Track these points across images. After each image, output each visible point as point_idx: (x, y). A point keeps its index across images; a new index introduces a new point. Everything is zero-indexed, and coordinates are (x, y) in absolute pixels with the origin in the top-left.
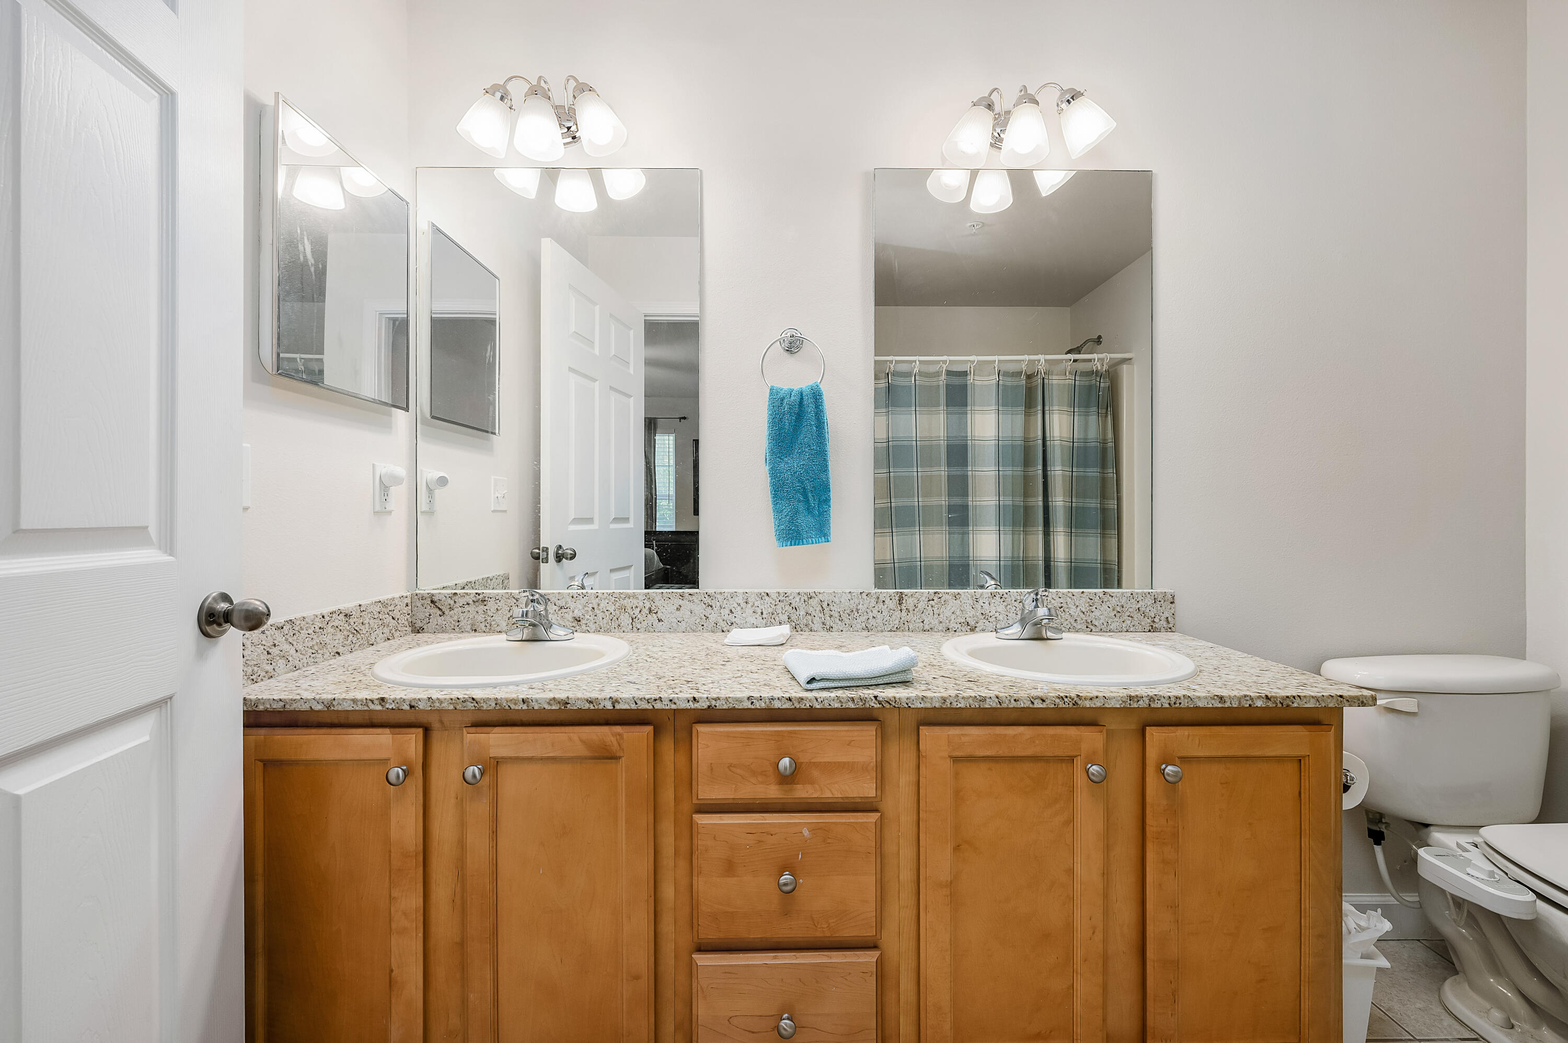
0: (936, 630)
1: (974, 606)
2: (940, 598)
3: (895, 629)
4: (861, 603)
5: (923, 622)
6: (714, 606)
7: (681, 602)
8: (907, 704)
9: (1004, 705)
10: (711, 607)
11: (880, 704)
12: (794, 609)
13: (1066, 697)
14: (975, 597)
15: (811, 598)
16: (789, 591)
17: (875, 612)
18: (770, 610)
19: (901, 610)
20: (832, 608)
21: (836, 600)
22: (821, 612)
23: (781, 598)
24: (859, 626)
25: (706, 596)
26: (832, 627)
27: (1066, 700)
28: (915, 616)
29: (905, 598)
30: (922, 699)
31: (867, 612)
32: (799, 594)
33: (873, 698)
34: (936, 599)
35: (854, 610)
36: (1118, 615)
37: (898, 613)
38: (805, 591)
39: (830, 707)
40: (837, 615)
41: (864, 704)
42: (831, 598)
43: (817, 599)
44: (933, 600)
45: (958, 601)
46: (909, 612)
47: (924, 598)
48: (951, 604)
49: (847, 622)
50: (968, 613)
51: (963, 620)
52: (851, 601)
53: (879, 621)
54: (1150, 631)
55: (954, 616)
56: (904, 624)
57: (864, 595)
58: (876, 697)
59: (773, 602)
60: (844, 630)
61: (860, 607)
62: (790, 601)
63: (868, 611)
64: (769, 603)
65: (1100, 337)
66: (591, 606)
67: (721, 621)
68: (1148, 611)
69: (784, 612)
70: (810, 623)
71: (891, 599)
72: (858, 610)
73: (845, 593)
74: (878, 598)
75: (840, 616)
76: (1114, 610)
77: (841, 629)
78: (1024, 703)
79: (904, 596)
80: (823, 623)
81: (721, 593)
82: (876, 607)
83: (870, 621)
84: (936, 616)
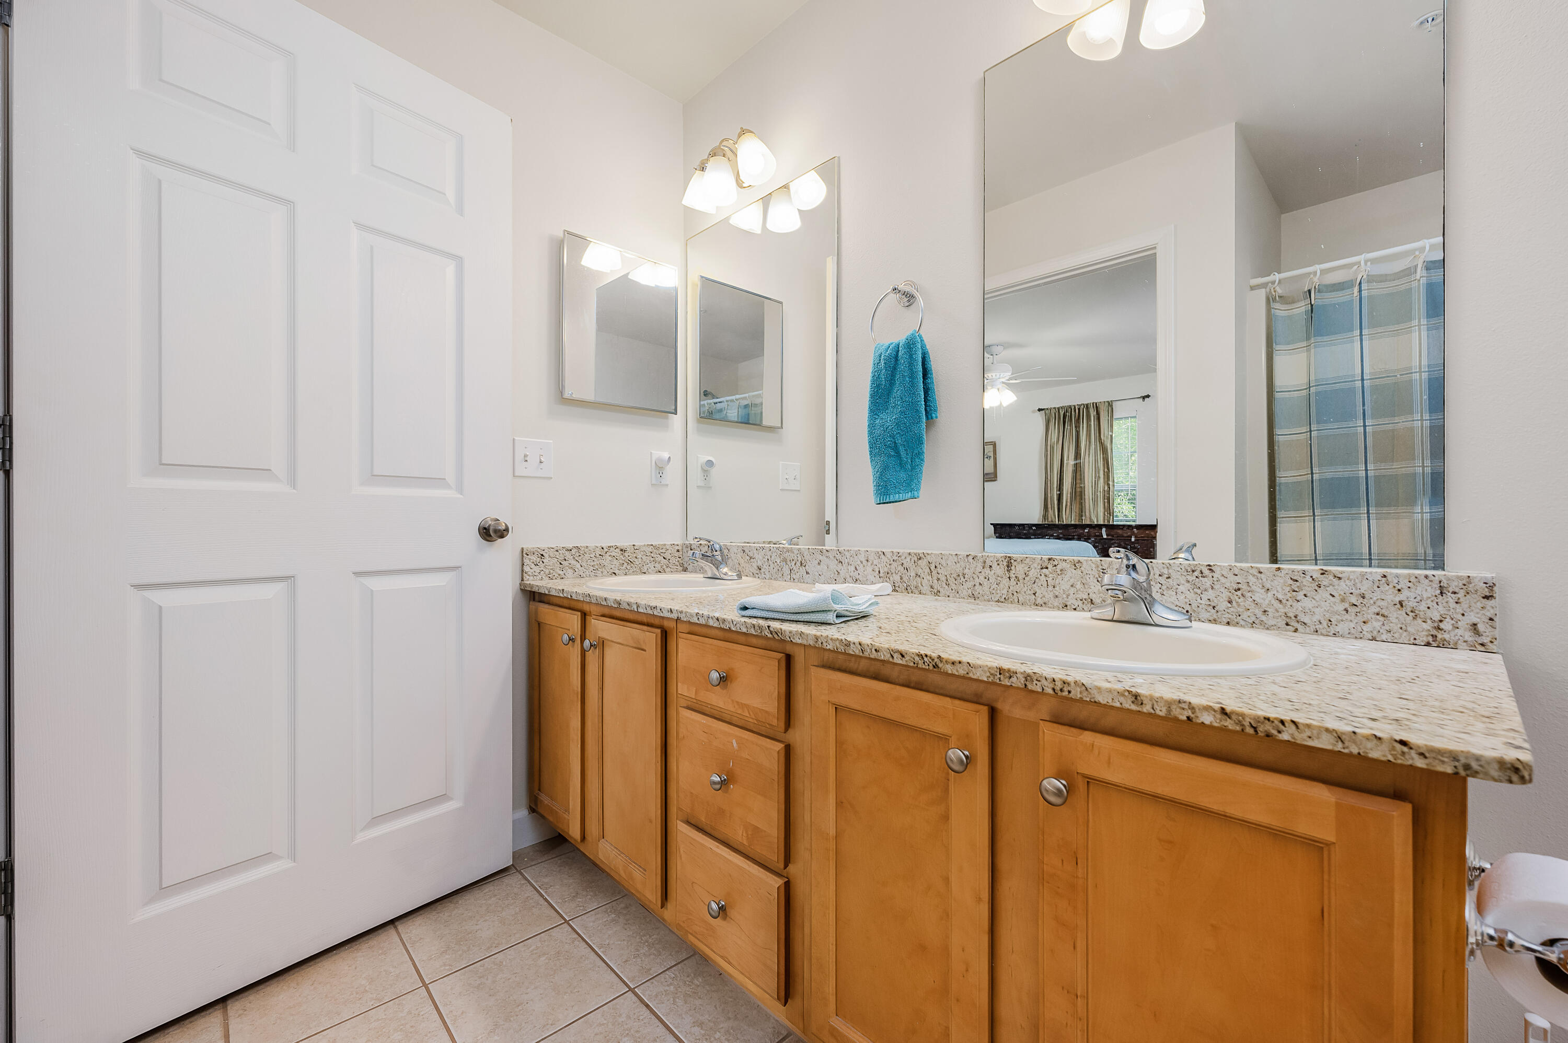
0: (1050, 605)
1: (1099, 579)
2: (1055, 566)
3: (1003, 600)
4: (968, 567)
5: (1034, 594)
6: (843, 563)
7: (821, 558)
8: (790, 638)
9: (866, 654)
10: (842, 563)
11: (771, 634)
12: (906, 570)
13: (926, 656)
14: (1101, 567)
15: (920, 559)
16: (901, 551)
17: (982, 578)
18: (886, 569)
19: (1009, 578)
20: (940, 571)
21: (943, 562)
22: (929, 575)
23: (895, 558)
24: (965, 593)
25: (838, 553)
26: (939, 592)
27: (926, 659)
28: (1026, 586)
29: (1014, 564)
30: (801, 635)
31: (973, 577)
32: (910, 554)
33: (767, 628)
34: (1050, 566)
35: (961, 574)
36: (1352, 610)
37: (1005, 581)
38: (915, 551)
39: (740, 631)
40: (944, 579)
41: (761, 632)
42: (939, 560)
43: (925, 560)
44: (1047, 568)
45: (1079, 572)
46: (1019, 581)
47: (1035, 565)
48: (1069, 574)
49: (954, 587)
50: (1092, 587)
51: (1085, 596)
52: (957, 564)
53: (986, 588)
54: (1428, 644)
55: (1072, 590)
56: (1013, 594)
57: (970, 558)
59: (888, 561)
60: (951, 595)
61: (966, 571)
62: (902, 562)
63: (975, 576)
64: (885, 561)
66: (766, 557)
67: (848, 576)
68: (1423, 607)
69: (897, 572)
70: (920, 585)
71: (998, 564)
72: (964, 575)
73: (952, 555)
74: (985, 562)
75: (947, 581)
76: (1343, 600)
77: (948, 594)
78: (884, 655)
79: (1012, 561)
80: (932, 587)
81: (848, 550)
82: (983, 573)
83: (976, 587)
84: (1050, 588)
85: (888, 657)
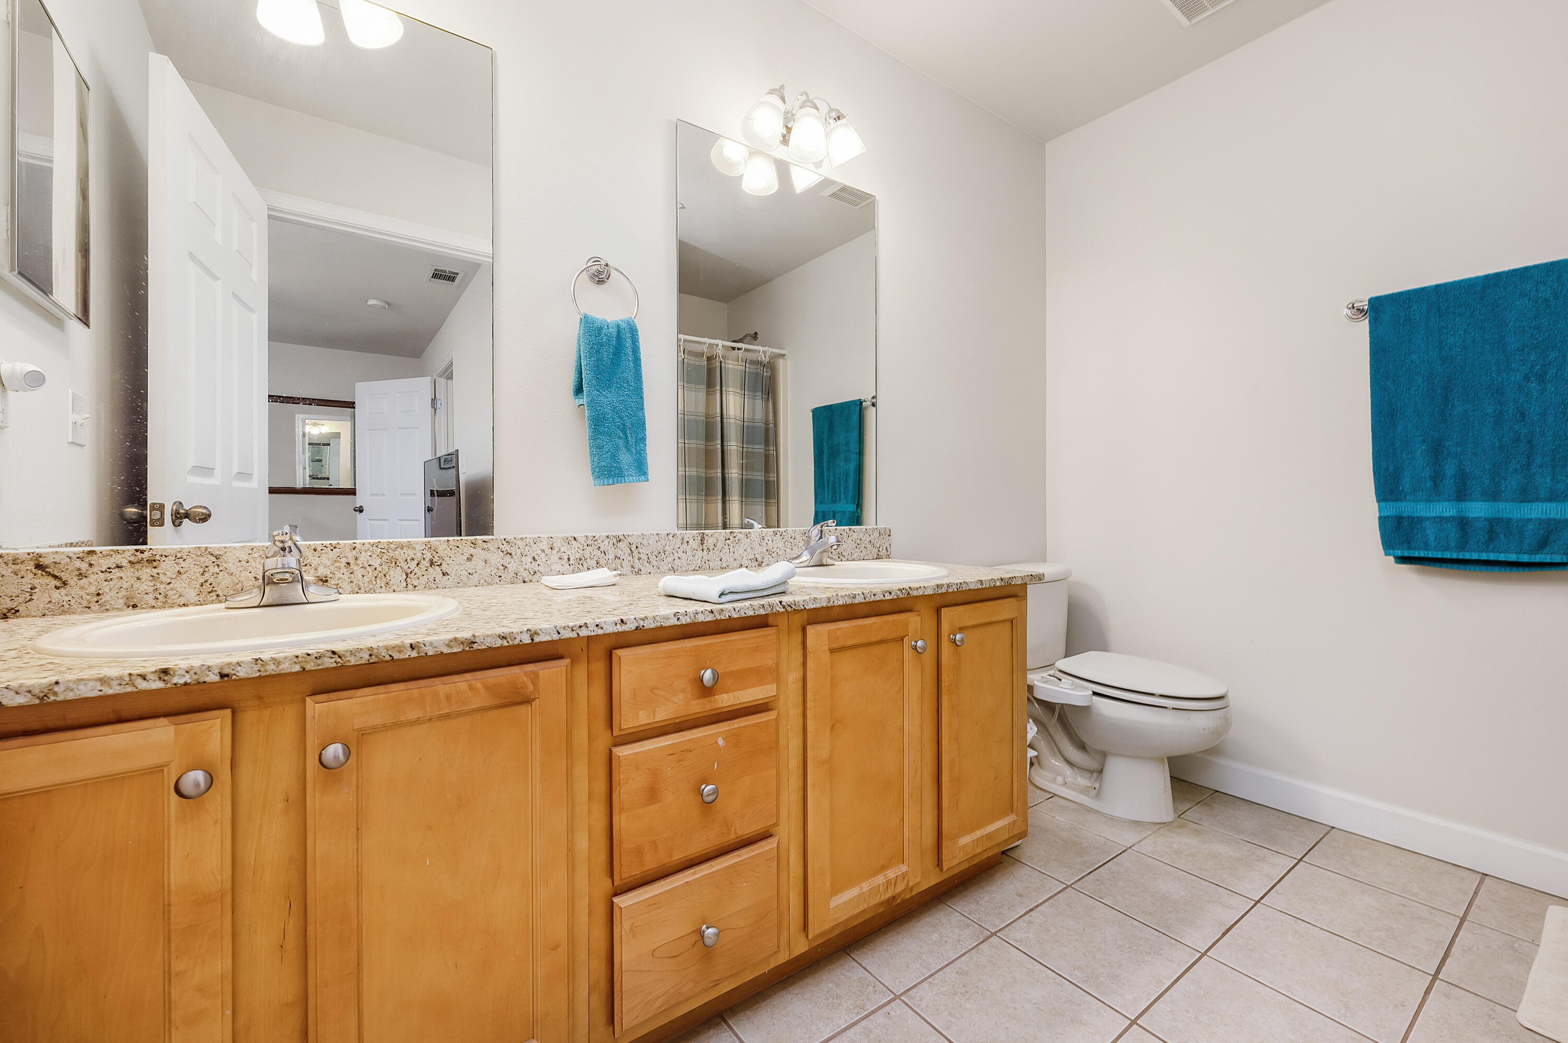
0: (731, 567)
1: (761, 544)
2: (735, 537)
3: (697, 568)
4: (668, 544)
5: (721, 560)
6: (513, 554)
7: (472, 551)
8: (804, 606)
9: (867, 600)
10: (511, 554)
11: (784, 608)
12: (603, 554)
13: (903, 589)
14: (762, 535)
15: (620, 541)
16: (597, 535)
17: (680, 552)
18: (578, 556)
19: (703, 550)
20: (641, 551)
21: (645, 542)
22: (630, 555)
23: (589, 542)
24: (666, 567)
25: (504, 543)
26: (640, 570)
27: (903, 591)
28: (715, 555)
29: (706, 538)
31: (672, 553)
32: (608, 537)
33: (779, 604)
34: (731, 538)
35: (661, 552)
36: (858, 546)
37: (700, 553)
38: (614, 534)
39: (745, 615)
40: (645, 557)
41: (772, 609)
42: (640, 540)
43: (626, 542)
44: (729, 539)
45: (749, 539)
46: (709, 551)
47: (722, 538)
48: (743, 542)
49: (655, 563)
50: (757, 550)
51: (753, 557)
52: (659, 542)
53: (684, 561)
54: (877, 558)
55: (745, 553)
56: (705, 563)
57: (670, 536)
58: (781, 602)
59: (581, 547)
60: (652, 572)
61: (667, 548)
62: (599, 545)
63: (674, 552)
64: (576, 547)
65: (756, 333)
66: (344, 561)
67: (522, 570)
68: (876, 542)
69: (592, 557)
70: (619, 567)
71: (694, 540)
72: (664, 551)
73: (653, 535)
74: (683, 539)
75: (648, 558)
76: (855, 543)
77: (649, 571)
78: (879, 597)
79: (705, 536)
80: (632, 567)
81: (522, 539)
82: (681, 548)
83: (675, 561)
84: (732, 554)
85: (881, 597)
